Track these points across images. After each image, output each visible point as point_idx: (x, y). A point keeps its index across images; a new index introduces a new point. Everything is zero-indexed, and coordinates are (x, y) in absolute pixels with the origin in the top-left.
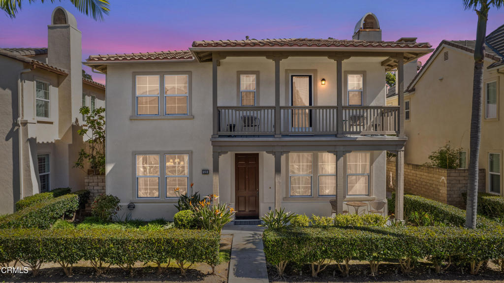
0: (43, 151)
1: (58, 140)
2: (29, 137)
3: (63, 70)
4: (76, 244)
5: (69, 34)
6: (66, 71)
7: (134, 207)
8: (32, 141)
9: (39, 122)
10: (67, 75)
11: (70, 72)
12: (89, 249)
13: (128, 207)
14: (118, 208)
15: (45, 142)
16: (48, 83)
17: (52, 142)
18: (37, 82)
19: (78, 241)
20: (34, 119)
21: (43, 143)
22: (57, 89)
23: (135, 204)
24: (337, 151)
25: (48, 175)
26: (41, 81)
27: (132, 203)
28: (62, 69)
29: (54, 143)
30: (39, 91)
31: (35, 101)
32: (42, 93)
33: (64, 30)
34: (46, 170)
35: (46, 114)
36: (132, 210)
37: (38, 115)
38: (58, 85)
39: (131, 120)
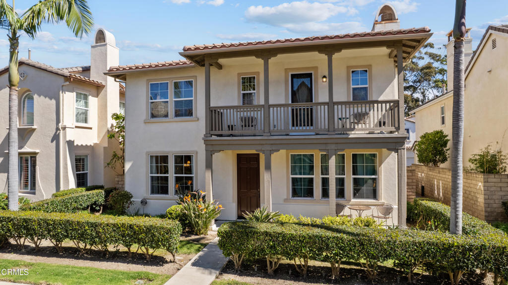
0: (81, 153)
1: (96, 143)
2: (68, 140)
3: (101, 82)
4: (61, 225)
5: (106, 51)
6: (104, 83)
7: (146, 203)
8: (70, 143)
9: (77, 127)
10: (104, 86)
11: (106, 84)
12: (71, 230)
13: (141, 203)
14: (131, 202)
15: (84, 145)
16: (87, 94)
17: (91, 145)
18: (76, 93)
19: (63, 223)
20: (73, 124)
21: (82, 145)
22: (96, 99)
23: (147, 200)
24: (328, 150)
25: (87, 173)
26: (80, 92)
27: (145, 199)
28: (99, 81)
29: (93, 146)
30: (80, 101)
31: (75, 109)
32: (82, 102)
33: (102, 48)
34: (85, 169)
35: (86, 121)
36: (145, 205)
37: (77, 121)
38: (97, 96)
39: (145, 123)
